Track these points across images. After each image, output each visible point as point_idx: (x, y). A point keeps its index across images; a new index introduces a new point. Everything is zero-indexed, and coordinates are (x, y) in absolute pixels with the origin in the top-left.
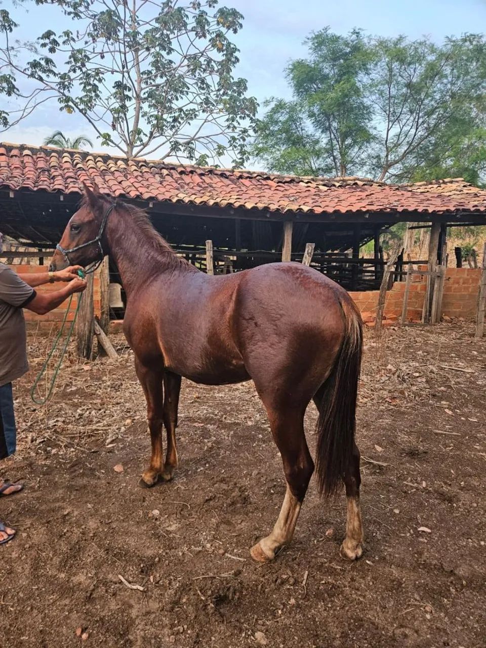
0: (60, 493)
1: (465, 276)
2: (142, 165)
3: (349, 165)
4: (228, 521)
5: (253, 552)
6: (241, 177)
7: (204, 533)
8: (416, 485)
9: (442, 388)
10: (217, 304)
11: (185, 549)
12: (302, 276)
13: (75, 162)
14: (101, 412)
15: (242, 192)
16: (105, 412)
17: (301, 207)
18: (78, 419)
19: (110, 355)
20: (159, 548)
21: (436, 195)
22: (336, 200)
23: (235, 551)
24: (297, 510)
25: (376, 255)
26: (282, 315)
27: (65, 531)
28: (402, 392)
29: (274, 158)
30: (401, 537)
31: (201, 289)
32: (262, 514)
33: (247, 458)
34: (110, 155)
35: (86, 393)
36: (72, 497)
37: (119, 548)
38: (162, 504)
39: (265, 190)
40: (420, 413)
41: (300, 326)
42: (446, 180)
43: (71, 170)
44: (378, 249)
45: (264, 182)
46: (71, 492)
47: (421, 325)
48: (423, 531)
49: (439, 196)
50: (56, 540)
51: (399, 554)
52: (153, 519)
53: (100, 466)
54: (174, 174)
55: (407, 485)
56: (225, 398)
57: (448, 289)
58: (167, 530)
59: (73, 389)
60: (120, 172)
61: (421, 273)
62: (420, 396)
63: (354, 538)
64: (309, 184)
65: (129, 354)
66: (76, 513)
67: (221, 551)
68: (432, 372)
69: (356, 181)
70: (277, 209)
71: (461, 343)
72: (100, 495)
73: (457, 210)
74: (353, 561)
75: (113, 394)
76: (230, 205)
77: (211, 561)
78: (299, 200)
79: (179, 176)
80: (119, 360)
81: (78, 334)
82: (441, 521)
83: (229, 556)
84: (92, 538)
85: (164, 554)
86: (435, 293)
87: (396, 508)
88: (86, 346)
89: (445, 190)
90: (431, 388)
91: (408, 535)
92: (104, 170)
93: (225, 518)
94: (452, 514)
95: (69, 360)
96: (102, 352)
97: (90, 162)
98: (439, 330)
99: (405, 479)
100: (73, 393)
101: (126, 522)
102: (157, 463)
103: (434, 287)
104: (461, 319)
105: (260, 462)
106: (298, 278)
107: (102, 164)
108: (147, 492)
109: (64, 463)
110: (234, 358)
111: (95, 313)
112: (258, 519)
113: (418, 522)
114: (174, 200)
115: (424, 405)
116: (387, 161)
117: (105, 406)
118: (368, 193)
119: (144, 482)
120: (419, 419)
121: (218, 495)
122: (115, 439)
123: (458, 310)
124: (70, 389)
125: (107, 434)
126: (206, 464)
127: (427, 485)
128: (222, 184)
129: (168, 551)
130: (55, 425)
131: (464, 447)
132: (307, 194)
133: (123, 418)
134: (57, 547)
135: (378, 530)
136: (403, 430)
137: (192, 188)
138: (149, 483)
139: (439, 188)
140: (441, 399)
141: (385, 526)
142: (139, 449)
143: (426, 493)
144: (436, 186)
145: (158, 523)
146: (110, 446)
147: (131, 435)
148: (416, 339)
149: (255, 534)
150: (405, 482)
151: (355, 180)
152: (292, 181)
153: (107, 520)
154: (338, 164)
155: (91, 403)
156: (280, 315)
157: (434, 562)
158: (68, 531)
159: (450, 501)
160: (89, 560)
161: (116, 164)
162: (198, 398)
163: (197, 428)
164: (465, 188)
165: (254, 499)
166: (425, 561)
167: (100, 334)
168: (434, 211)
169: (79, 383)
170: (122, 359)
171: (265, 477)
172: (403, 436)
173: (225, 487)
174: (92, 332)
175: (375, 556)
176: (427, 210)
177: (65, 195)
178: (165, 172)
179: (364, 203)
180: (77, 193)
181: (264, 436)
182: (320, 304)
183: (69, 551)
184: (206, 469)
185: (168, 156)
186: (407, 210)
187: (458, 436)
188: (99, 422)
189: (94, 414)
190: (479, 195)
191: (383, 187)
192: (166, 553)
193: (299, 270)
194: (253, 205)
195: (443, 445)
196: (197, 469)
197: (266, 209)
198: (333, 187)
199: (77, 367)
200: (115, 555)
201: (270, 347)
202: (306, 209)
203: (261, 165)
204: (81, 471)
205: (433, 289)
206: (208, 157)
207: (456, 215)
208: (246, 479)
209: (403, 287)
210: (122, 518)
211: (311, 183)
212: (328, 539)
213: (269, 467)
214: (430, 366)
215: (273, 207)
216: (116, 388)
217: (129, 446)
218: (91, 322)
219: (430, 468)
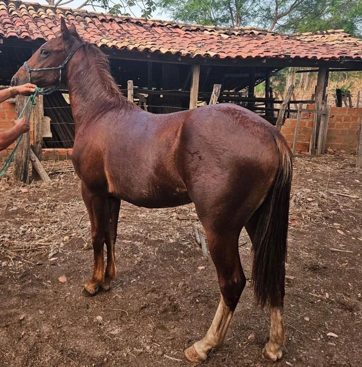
0: (14, 300)
1: (346, 114)
2: (68, 14)
3: (244, 16)
4: (163, 326)
5: (187, 353)
6: (153, 25)
7: (143, 337)
8: (320, 296)
9: (333, 211)
10: (163, 139)
11: (129, 350)
12: (241, 116)
13: (10, 10)
14: (41, 229)
15: (156, 39)
16: (44, 230)
17: (208, 52)
18: (22, 236)
19: (43, 179)
20: (106, 349)
21: (321, 44)
22: (237, 47)
23: (172, 352)
24: (229, 318)
25: (267, 95)
26: (224, 150)
27: (23, 334)
28: (299, 215)
29: (179, 9)
30: (313, 341)
31: (147, 126)
32: (191, 320)
33: (173, 271)
34: (40, 4)
35: (25, 212)
36: (25, 304)
37: (72, 349)
38: (104, 311)
39: (175, 37)
40: (316, 233)
41: (242, 159)
42: (329, 31)
43: (7, 17)
44: (268, 89)
45: (174, 30)
46: (23, 300)
47: (309, 157)
48: (331, 336)
49: (324, 45)
50: (16, 342)
51: (313, 356)
52: (97, 324)
53: (46, 277)
54: (96, 22)
55: (312, 296)
56: (147, 218)
57: (331, 125)
58: (111, 334)
59: (14, 209)
60: (50, 19)
61: (309, 112)
62: (315, 218)
63: (277, 343)
64: (212, 33)
65: (60, 179)
66: (30, 318)
67: (160, 353)
68: (323, 197)
69: (253, 31)
70: (188, 54)
71: (345, 172)
72: (49, 302)
73: (341, 57)
74: (274, 362)
75: (49, 213)
76: (147, 50)
77: (152, 361)
78: (205, 47)
79: (100, 23)
80: (52, 184)
81: (16, 160)
82: (346, 327)
83: (167, 357)
84: (47, 341)
85: (111, 355)
86: (321, 129)
87: (306, 316)
88: (23, 172)
89: (329, 40)
90: (323, 211)
91: (319, 339)
92: (36, 17)
93: (159, 323)
94: (353, 321)
95: (8, 183)
96: (37, 176)
97: (23, 10)
98: (324, 161)
99: (310, 291)
100: (14, 212)
101: (74, 326)
102: (100, 275)
103: (320, 123)
104: (342, 151)
105: (184, 275)
106: (237, 118)
107: (34, 12)
108: (90, 300)
109: (15, 274)
110: (178, 186)
111: (31, 143)
112: (188, 324)
113: (326, 328)
114: (99, 45)
115: (319, 226)
116: (277, 13)
117: (44, 224)
118: (263, 41)
119: (87, 292)
120: (316, 238)
121: (152, 304)
122: (57, 254)
123: (339, 144)
124: (12, 209)
125: (49, 249)
126: (137, 276)
127: (330, 296)
128: (138, 31)
129: (114, 352)
130: (2, 241)
131: (357, 263)
132: (211, 41)
133: (62, 235)
134: (18, 348)
135: (293, 335)
136: (304, 248)
137: (113, 34)
138: (91, 292)
139: (323, 38)
140: (333, 221)
141: (298, 332)
142: (79, 262)
143: (330, 303)
144: (320, 36)
145: (102, 327)
146: (53, 259)
147: (69, 250)
148: (306, 168)
149: (187, 338)
150: (310, 294)
151: (251, 30)
152: (198, 29)
153: (58, 325)
154: (234, 15)
155: (31, 222)
156: (223, 150)
157: (344, 363)
158: (25, 334)
159: (351, 310)
160: (47, 360)
161: (46, 12)
162: (124, 218)
163: (126, 245)
164: (345, 38)
165: (182, 307)
166: (335, 362)
167: (35, 161)
168: (322, 58)
169: (19, 204)
170: (54, 183)
171: (190, 288)
172: (304, 253)
173: (156, 296)
174: (28, 158)
175: (293, 358)
176: (315, 57)
177: (5, 39)
178: (88, 20)
179: (262, 50)
180: (15, 37)
181: (185, 252)
182: (258, 141)
183: (29, 352)
184: (138, 281)
185: (85, 5)
186: (299, 56)
187: (351, 253)
188: (40, 238)
189: (35, 231)
190: (358, 44)
191: (276, 36)
192: (113, 354)
193: (237, 110)
194: (167, 50)
195: (339, 261)
196: (130, 280)
197: (178, 54)
198: (233, 36)
199: (16, 190)
200: (69, 356)
201: (213, 177)
202: (212, 54)
203: (168, 15)
204: (30, 281)
205: (319, 125)
206: (121, 7)
207: (340, 62)
208: (174, 289)
209: (293, 123)
210: (71, 323)
211: (214, 31)
212: (251, 343)
213: (192, 279)
214: (321, 192)
215: (184, 52)
216: (52, 208)
217: (69, 259)
218: (28, 150)
219: (330, 282)
